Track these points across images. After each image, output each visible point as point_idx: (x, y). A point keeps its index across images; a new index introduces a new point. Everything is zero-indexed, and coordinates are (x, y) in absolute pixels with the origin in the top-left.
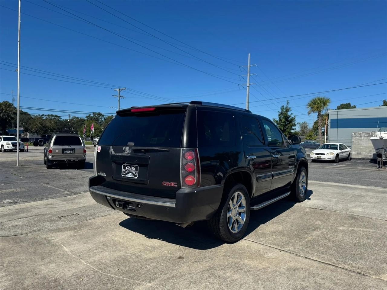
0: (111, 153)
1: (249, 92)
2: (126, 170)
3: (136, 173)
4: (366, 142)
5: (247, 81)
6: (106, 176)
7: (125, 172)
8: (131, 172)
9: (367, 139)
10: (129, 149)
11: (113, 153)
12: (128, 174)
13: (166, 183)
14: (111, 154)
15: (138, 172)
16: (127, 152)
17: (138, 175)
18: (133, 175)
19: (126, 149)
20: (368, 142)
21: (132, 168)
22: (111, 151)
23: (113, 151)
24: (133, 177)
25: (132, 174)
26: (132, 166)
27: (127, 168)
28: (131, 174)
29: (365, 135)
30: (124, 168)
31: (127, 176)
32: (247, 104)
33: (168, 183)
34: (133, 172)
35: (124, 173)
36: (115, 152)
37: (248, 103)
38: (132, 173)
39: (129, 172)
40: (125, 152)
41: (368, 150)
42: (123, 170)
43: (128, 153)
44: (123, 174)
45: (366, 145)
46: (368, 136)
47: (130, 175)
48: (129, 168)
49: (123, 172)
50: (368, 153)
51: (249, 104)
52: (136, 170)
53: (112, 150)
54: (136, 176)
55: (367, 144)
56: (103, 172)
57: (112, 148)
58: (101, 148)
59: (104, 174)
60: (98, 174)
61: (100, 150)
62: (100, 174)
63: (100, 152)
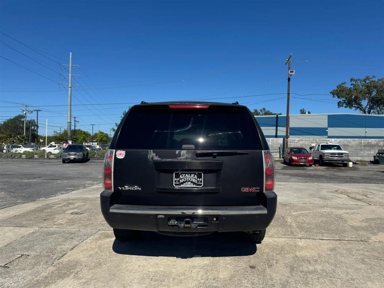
0: (152, 158)
1: (71, 94)
2: (181, 179)
3: (198, 181)
5: (69, 82)
6: (140, 189)
7: (179, 181)
8: (189, 181)
10: (187, 153)
11: (156, 158)
12: (184, 184)
13: (246, 190)
14: (151, 160)
15: (202, 180)
16: (184, 157)
17: (202, 183)
18: (194, 184)
19: (181, 153)
21: (191, 176)
22: (151, 156)
23: (156, 156)
24: (194, 186)
25: (191, 183)
26: (191, 174)
27: (182, 176)
30: (178, 177)
31: (182, 186)
32: (69, 107)
33: (248, 189)
34: (194, 180)
35: (178, 183)
36: (159, 157)
37: (71, 105)
39: (186, 181)
40: (180, 156)
42: (175, 179)
43: (187, 158)
44: (175, 185)
47: (189, 185)
48: (185, 176)
49: (175, 181)
51: (71, 107)
52: (199, 177)
53: (154, 154)
54: (201, 185)
56: (132, 184)
57: (152, 152)
58: (126, 153)
59: (136, 186)
60: (119, 188)
61: (123, 156)
62: (123, 188)
63: (122, 159)
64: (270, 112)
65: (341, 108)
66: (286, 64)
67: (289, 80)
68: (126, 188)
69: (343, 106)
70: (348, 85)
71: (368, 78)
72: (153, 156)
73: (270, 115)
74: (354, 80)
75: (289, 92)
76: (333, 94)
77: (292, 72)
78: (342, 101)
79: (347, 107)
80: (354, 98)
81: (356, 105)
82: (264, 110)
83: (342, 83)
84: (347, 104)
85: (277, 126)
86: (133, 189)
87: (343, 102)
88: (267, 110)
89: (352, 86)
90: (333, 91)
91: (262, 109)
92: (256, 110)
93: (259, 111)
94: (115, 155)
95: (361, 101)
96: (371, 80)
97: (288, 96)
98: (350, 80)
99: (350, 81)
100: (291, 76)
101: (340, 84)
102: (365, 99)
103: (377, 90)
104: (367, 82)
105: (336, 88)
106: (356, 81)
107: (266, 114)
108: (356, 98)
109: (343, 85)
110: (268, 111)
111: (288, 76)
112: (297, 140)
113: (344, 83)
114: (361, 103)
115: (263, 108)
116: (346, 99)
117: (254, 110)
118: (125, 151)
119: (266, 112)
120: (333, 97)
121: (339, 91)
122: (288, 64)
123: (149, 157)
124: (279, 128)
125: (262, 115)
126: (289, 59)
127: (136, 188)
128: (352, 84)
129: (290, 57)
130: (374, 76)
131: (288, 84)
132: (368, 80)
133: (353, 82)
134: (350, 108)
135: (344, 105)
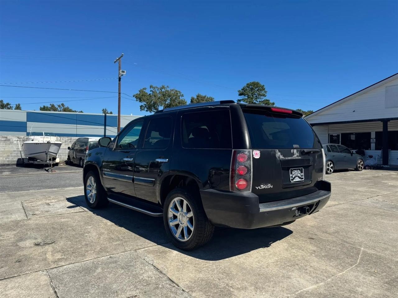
0: (279, 157)
2: (293, 175)
3: (301, 175)
4: (4, 146)
6: (272, 187)
7: (292, 177)
8: (297, 176)
9: (4, 143)
10: (297, 152)
11: (282, 157)
12: (295, 179)
14: (278, 159)
15: (303, 174)
16: (296, 155)
17: (303, 177)
19: (294, 152)
20: (6, 146)
21: (297, 171)
22: (278, 155)
23: (281, 155)
24: (300, 180)
26: (297, 169)
28: (297, 177)
29: (2, 139)
30: (291, 173)
31: (294, 180)
34: (299, 175)
35: (292, 178)
36: (283, 156)
38: (299, 177)
39: (296, 176)
40: (294, 155)
41: (5, 155)
42: (291, 175)
43: (298, 156)
44: (292, 180)
45: (3, 150)
46: (5, 140)
47: (297, 179)
48: (295, 172)
49: (291, 177)
50: (6, 159)
52: (302, 172)
53: (279, 153)
54: (303, 178)
55: (4, 148)
56: (266, 184)
57: (278, 151)
58: (260, 153)
59: (269, 185)
60: (256, 187)
61: (258, 156)
62: (260, 187)
63: (258, 158)
64: (70, 108)
65: (143, 111)
66: (115, 63)
67: (120, 79)
68: (262, 187)
69: (144, 110)
70: (148, 91)
71: (163, 87)
72: (279, 155)
73: (70, 112)
74: (153, 87)
75: (120, 92)
76: (136, 97)
77: (123, 72)
78: (143, 105)
79: (148, 111)
80: (153, 103)
81: (155, 110)
82: (63, 106)
83: (143, 89)
84: (147, 109)
85: (105, 126)
86: (267, 188)
87: (145, 106)
88: (66, 106)
89: (151, 92)
90: (136, 94)
91: (60, 104)
92: (53, 105)
93: (57, 107)
94: (253, 155)
95: (159, 106)
96: (166, 89)
97: (119, 96)
98: (150, 86)
99: (150, 88)
100: (122, 76)
101: (142, 89)
102: (162, 105)
103: (170, 99)
104: (163, 90)
105: (139, 93)
106: (154, 88)
107: (65, 110)
108: (155, 103)
109: (144, 90)
110: (68, 108)
111: (119, 75)
112: (128, 141)
113: (145, 89)
114: (158, 108)
115: (62, 103)
116: (147, 103)
117: (51, 105)
118: (259, 151)
119: (65, 108)
120: (137, 100)
121: (142, 95)
122: (119, 63)
123: (277, 156)
124: (107, 127)
125: (60, 111)
126: (120, 58)
127: (269, 186)
128: (151, 91)
129: (122, 56)
130: (168, 86)
131: (119, 84)
132: (164, 89)
133: (152, 89)
134: (150, 112)
135: (146, 109)
